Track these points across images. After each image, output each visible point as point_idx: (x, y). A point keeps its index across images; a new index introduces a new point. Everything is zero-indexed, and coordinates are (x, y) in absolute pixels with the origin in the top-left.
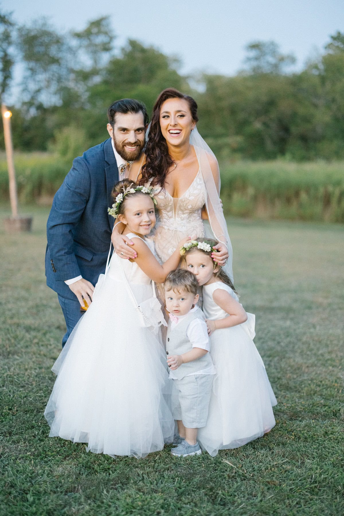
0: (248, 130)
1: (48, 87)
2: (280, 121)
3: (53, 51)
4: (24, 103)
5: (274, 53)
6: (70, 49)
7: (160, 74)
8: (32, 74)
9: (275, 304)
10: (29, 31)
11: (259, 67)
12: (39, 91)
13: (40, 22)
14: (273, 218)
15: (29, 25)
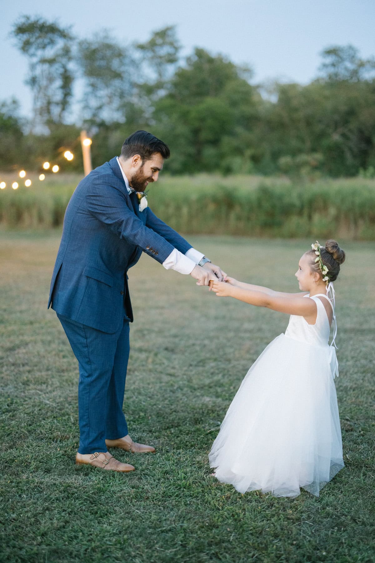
0: (325, 142)
1: (110, 102)
2: (361, 131)
3: (115, 64)
4: (85, 121)
5: (352, 58)
6: (133, 62)
7: (230, 86)
8: (93, 90)
9: (365, 327)
10: (89, 44)
11: (336, 75)
12: (100, 108)
13: (102, 34)
14: (356, 239)
15: (90, 37)
